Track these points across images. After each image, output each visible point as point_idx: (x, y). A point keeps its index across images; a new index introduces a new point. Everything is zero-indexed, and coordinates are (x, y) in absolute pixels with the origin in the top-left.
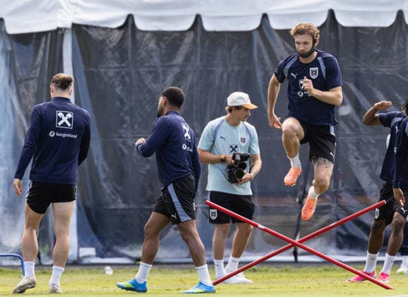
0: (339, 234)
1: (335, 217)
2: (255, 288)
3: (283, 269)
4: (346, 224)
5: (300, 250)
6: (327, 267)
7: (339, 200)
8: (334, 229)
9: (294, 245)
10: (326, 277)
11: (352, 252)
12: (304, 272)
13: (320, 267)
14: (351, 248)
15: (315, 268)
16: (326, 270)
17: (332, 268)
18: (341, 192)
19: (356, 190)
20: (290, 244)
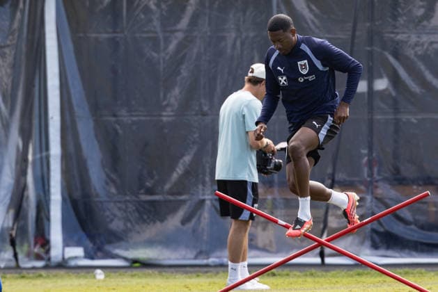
0: (374, 231)
1: (370, 212)
3: (308, 273)
4: (381, 220)
5: (327, 251)
6: (360, 271)
7: (375, 190)
8: (369, 226)
9: (320, 244)
10: (358, 283)
11: (389, 253)
12: (333, 276)
13: (351, 270)
14: (388, 248)
15: (345, 271)
16: (359, 274)
17: (366, 272)
18: (377, 181)
19: (395, 180)
20: (316, 243)
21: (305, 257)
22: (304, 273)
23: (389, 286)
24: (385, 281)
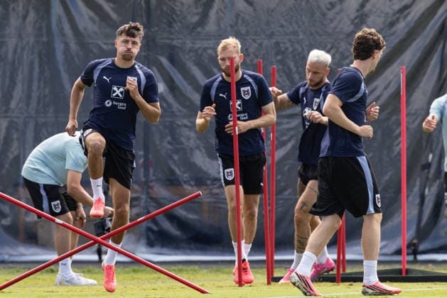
0: (149, 229)
1: (145, 211)
2: (53, 292)
3: (85, 270)
4: (157, 217)
6: (136, 268)
7: (150, 191)
8: (144, 224)
9: (96, 242)
10: (134, 279)
11: (164, 250)
13: (126, 267)
14: (163, 246)
15: (122, 267)
16: (134, 271)
17: (142, 268)
18: (152, 181)
19: (169, 180)
20: (92, 241)
21: (81, 254)
22: (82, 270)
23: (163, 282)
24: (159, 278)
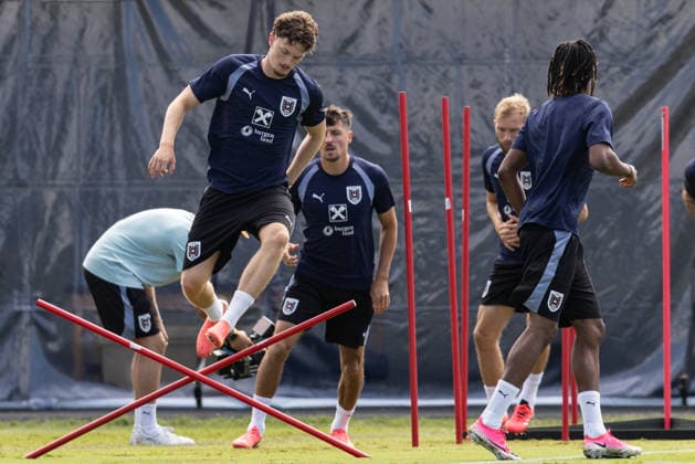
2: (126, 455)
3: (177, 421)
5: (205, 388)
9: (193, 378)
11: (297, 391)
14: (295, 383)
15: (232, 417)
20: (187, 377)
22: (169, 421)
23: (296, 440)
24: (290, 433)
